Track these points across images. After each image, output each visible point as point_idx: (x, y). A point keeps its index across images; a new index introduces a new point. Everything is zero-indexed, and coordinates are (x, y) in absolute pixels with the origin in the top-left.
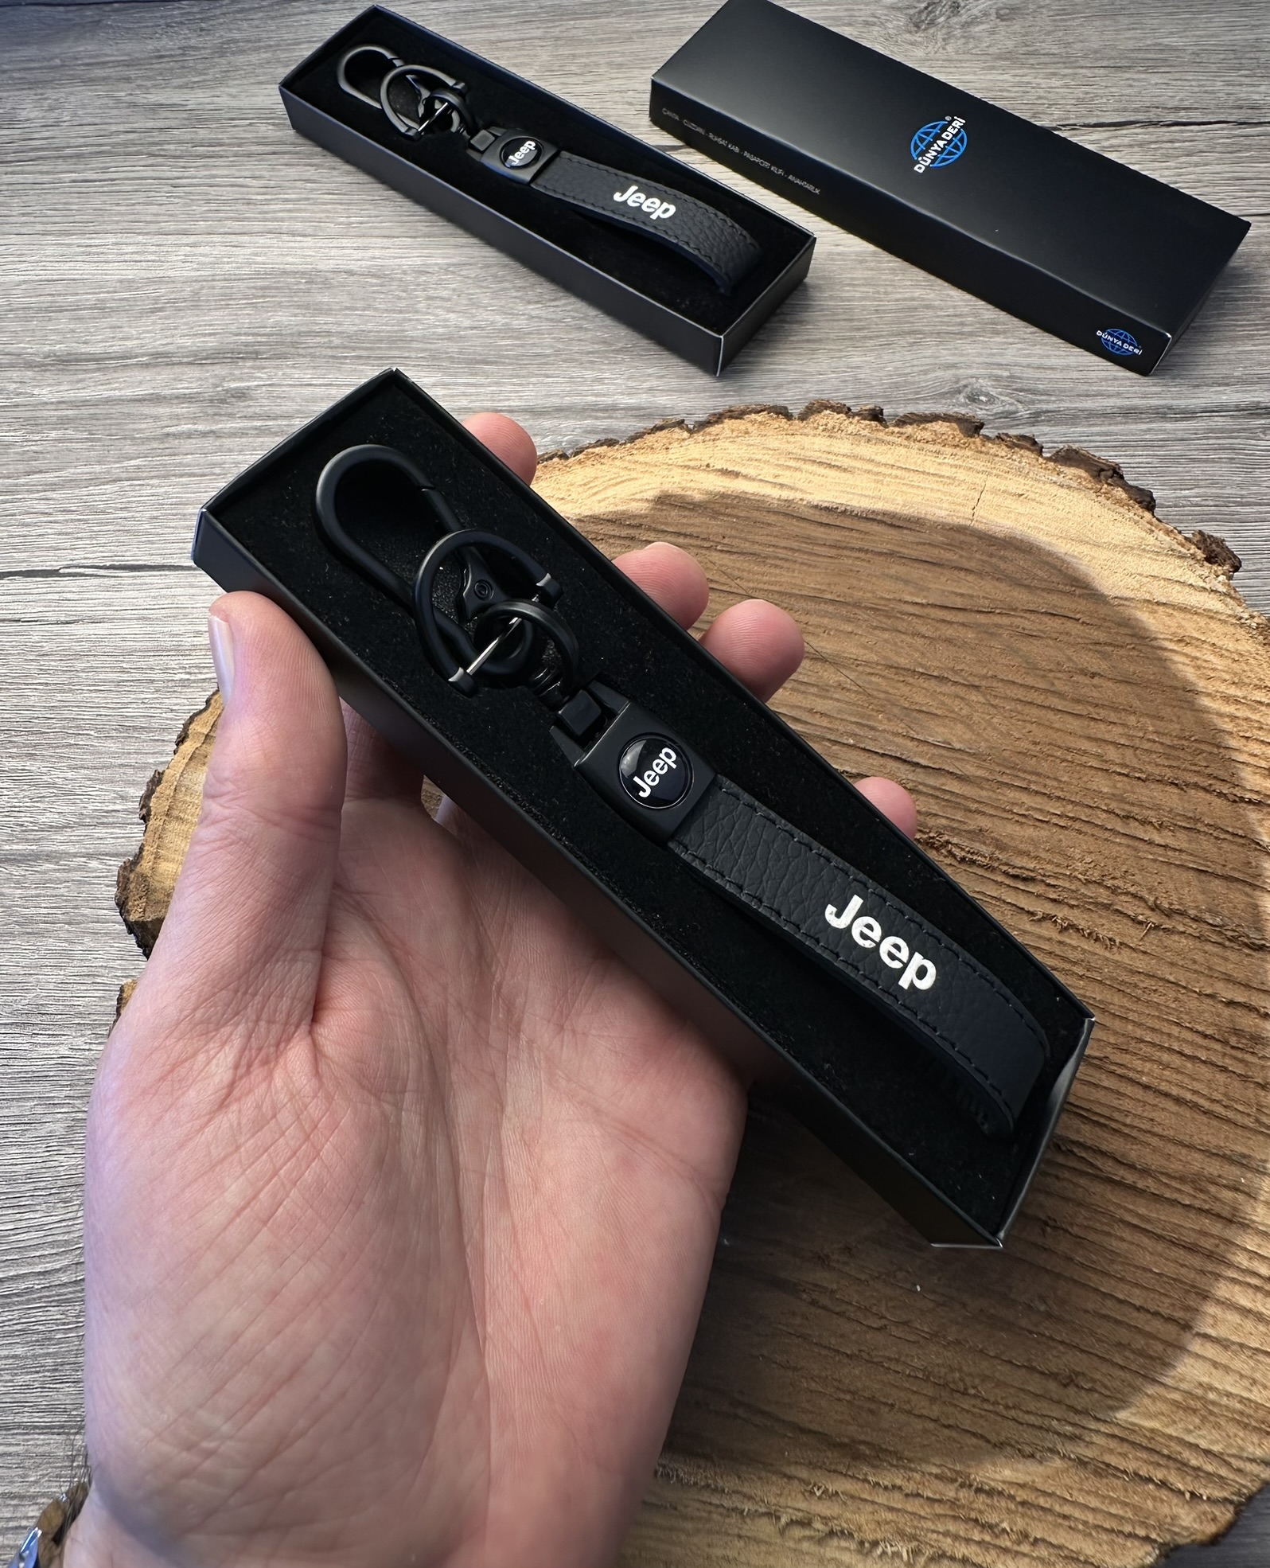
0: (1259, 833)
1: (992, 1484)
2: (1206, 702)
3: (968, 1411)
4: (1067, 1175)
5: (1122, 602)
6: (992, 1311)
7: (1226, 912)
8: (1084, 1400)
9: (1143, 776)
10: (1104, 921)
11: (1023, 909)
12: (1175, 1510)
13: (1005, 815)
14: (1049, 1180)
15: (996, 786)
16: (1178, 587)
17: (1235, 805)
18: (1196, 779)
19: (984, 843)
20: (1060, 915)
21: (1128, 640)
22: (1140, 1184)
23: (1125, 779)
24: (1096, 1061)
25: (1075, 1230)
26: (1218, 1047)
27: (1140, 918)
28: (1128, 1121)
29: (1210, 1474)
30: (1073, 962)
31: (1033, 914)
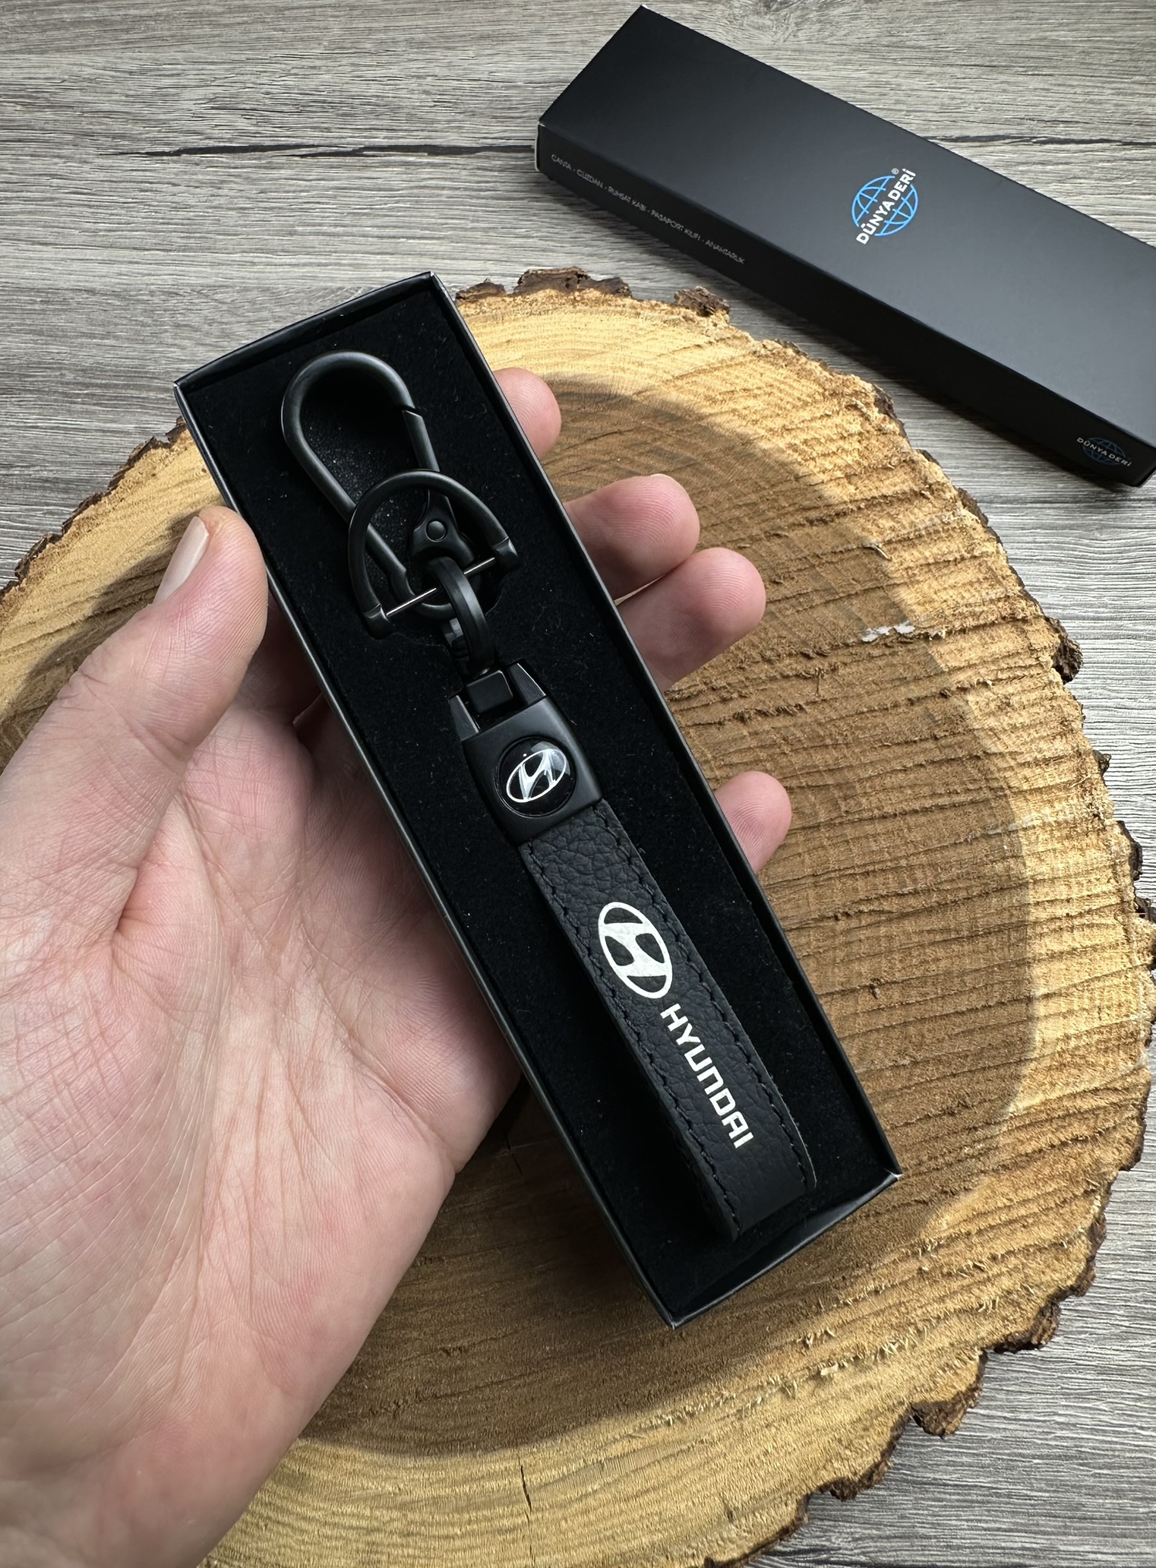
0: (866, 537)
1: (944, 1235)
2: (764, 445)
4: (868, 933)
5: (648, 393)
8: (980, 1115)
10: (780, 693)
11: (710, 724)
12: (1094, 1155)
14: (855, 948)
16: (688, 353)
17: (834, 524)
18: (791, 520)
20: (743, 710)
21: (668, 424)
22: (928, 904)
24: (837, 821)
25: (898, 977)
26: (930, 745)
27: (812, 672)
29: (1105, 1107)
30: (774, 745)
31: (720, 723)
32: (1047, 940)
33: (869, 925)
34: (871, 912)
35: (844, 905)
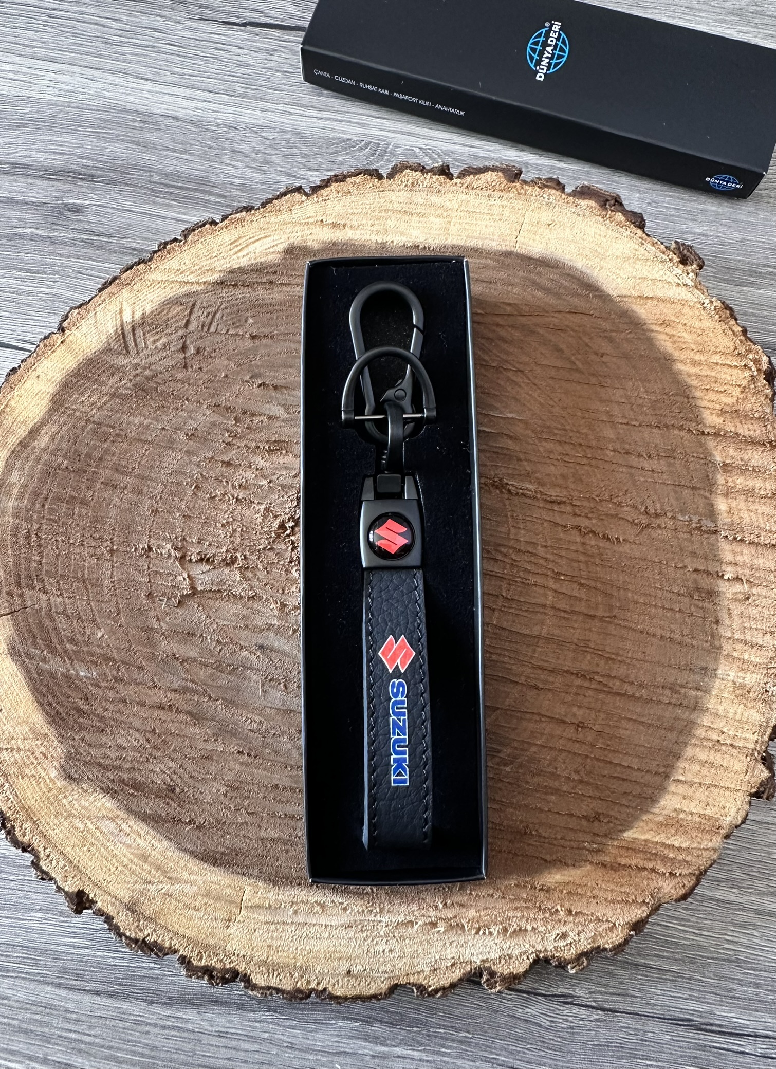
0: (714, 456)
1: (548, 885)
2: (679, 367)
3: (533, 845)
6: (545, 784)
7: (692, 511)
8: (604, 829)
9: (637, 424)
10: (612, 526)
11: (557, 525)
12: (660, 883)
13: (544, 461)
14: (580, 698)
15: (537, 442)
16: (659, 285)
17: (699, 437)
18: (672, 422)
19: (531, 482)
20: (583, 525)
21: (626, 327)
22: (637, 695)
23: (624, 426)
24: (607, 619)
25: (597, 727)
26: (686, 600)
27: (636, 521)
28: (629, 655)
29: (680, 861)
30: (592, 556)
31: (565, 527)
32: (698, 749)
33: (596, 690)
34: (600, 682)
35: (585, 671)
